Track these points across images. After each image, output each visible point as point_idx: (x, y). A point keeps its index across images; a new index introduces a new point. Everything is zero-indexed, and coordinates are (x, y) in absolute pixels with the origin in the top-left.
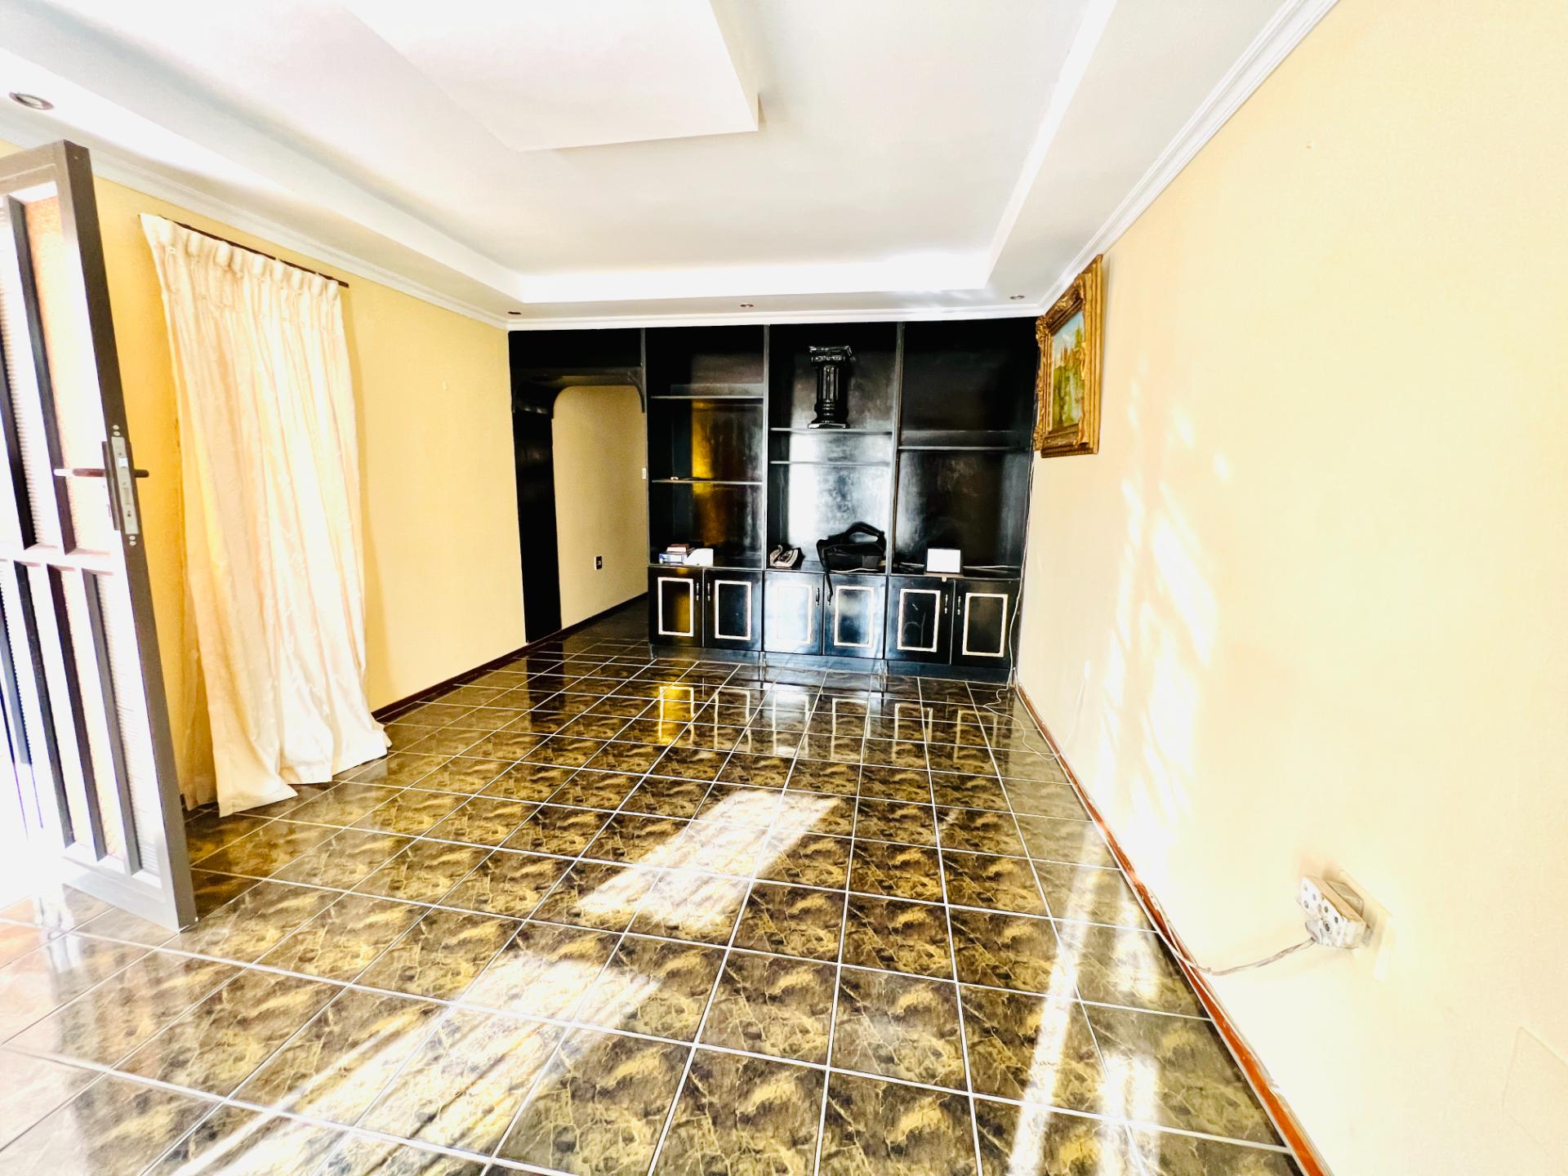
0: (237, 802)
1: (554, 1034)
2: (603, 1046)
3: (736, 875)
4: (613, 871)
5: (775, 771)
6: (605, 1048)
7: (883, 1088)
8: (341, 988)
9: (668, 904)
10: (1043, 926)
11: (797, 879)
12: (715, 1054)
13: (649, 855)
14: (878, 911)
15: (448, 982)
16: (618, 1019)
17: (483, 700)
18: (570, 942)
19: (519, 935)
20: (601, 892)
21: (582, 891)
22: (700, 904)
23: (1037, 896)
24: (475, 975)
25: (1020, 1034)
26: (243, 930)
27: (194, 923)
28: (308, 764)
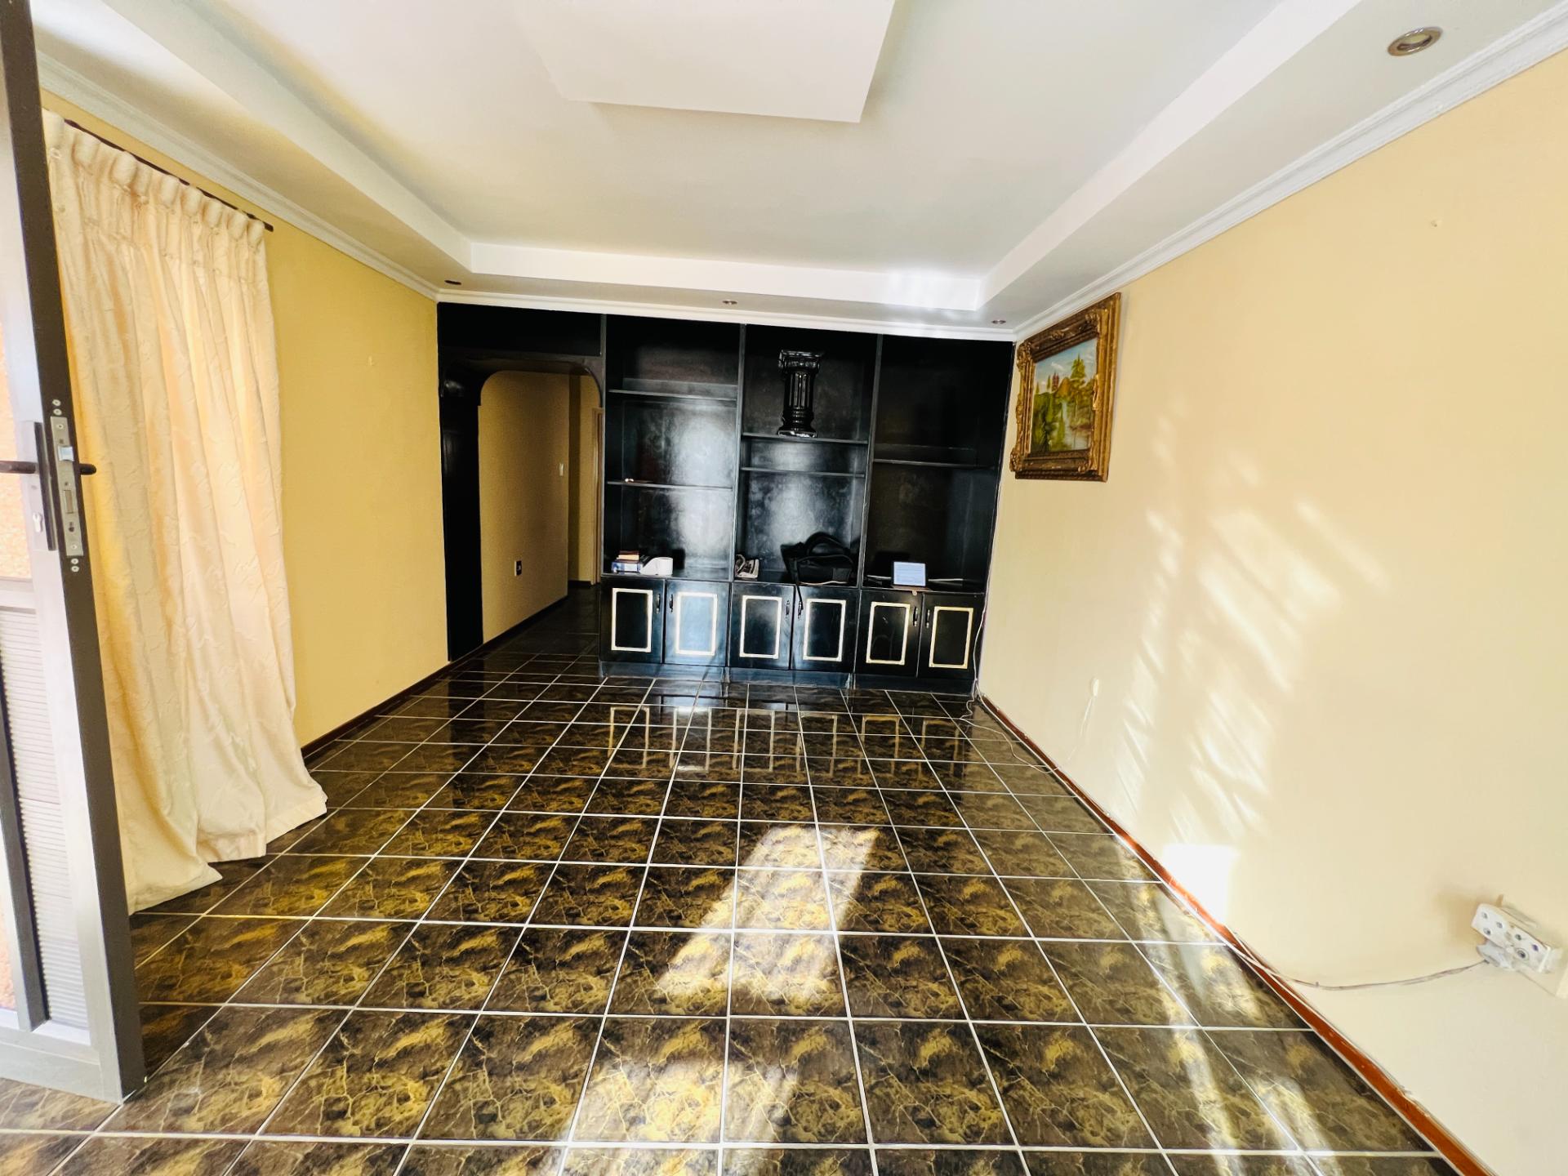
1: (707, 1164)
2: (771, 1168)
3: (814, 928)
4: (682, 940)
5: (797, 802)
6: (776, 1171)
7: (1081, 1160)
9: (759, 974)
10: (1127, 949)
11: (880, 927)
12: (898, 1154)
13: (709, 916)
14: (975, 953)
15: (541, 1113)
16: (772, 1129)
18: (670, 1037)
19: (604, 1037)
20: (676, 967)
21: (658, 969)
22: (792, 969)
23: (1107, 917)
24: (574, 1101)
25: (1171, 1074)
27: (144, 1084)
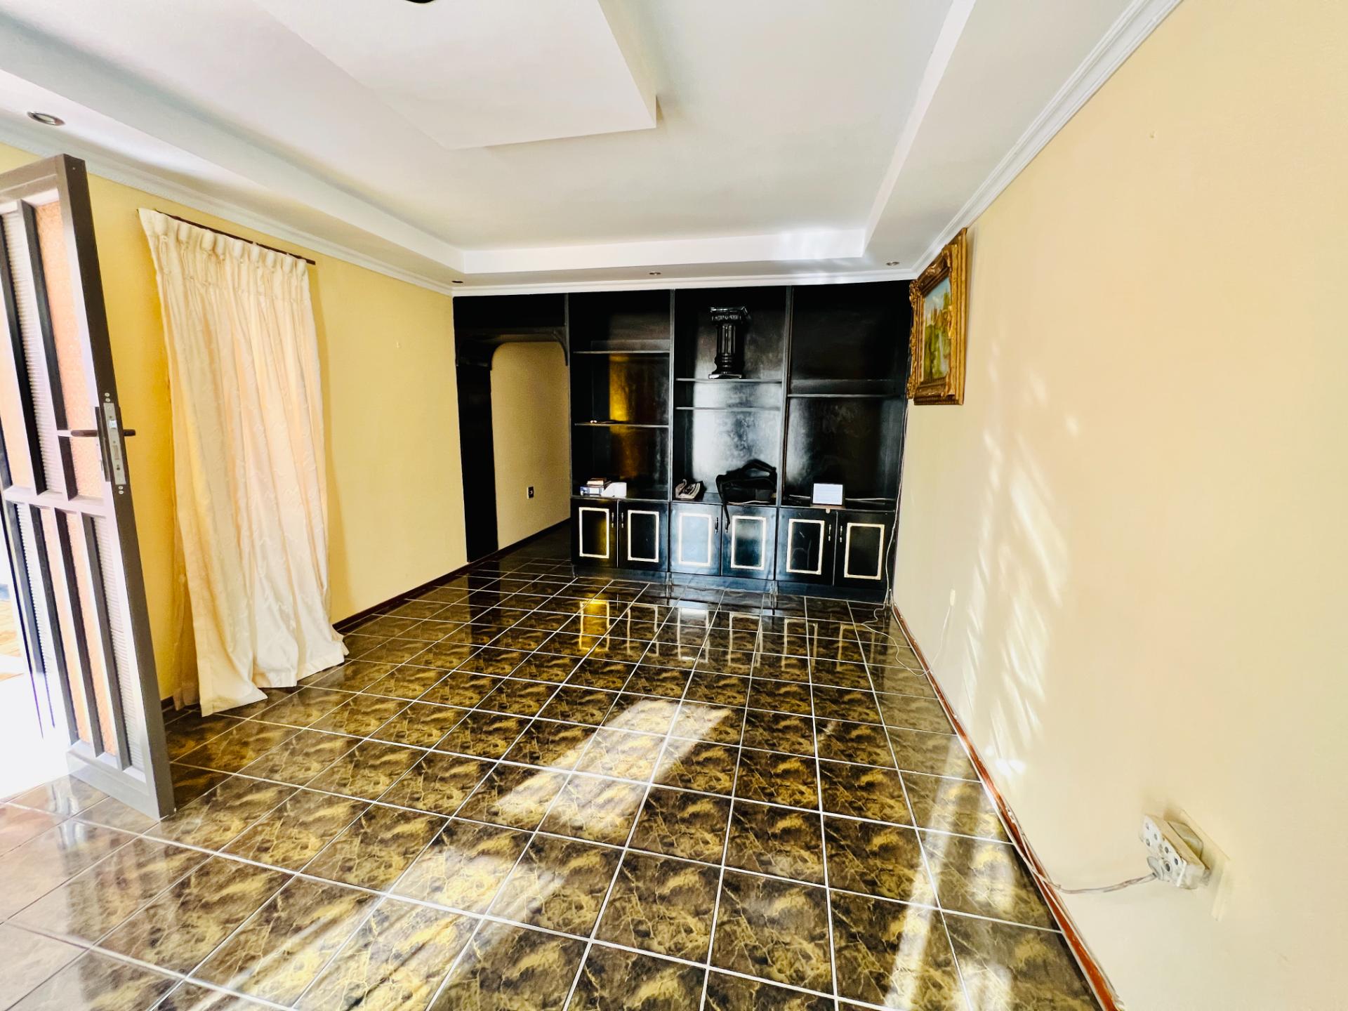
0: (215, 704)
1: (468, 926)
2: (510, 939)
3: (636, 779)
4: (530, 773)
5: (675, 682)
6: (512, 941)
7: (756, 988)
8: (290, 876)
9: (575, 806)
10: (908, 835)
11: (689, 785)
12: (608, 950)
13: (561, 760)
14: (759, 817)
15: (381, 874)
16: (525, 913)
17: (427, 613)
18: (488, 839)
19: (444, 831)
20: (518, 792)
21: (502, 792)
22: (602, 806)
23: (904, 805)
24: (403, 869)
25: (884, 940)
26: (214, 821)
27: (173, 813)
28: (277, 671)
